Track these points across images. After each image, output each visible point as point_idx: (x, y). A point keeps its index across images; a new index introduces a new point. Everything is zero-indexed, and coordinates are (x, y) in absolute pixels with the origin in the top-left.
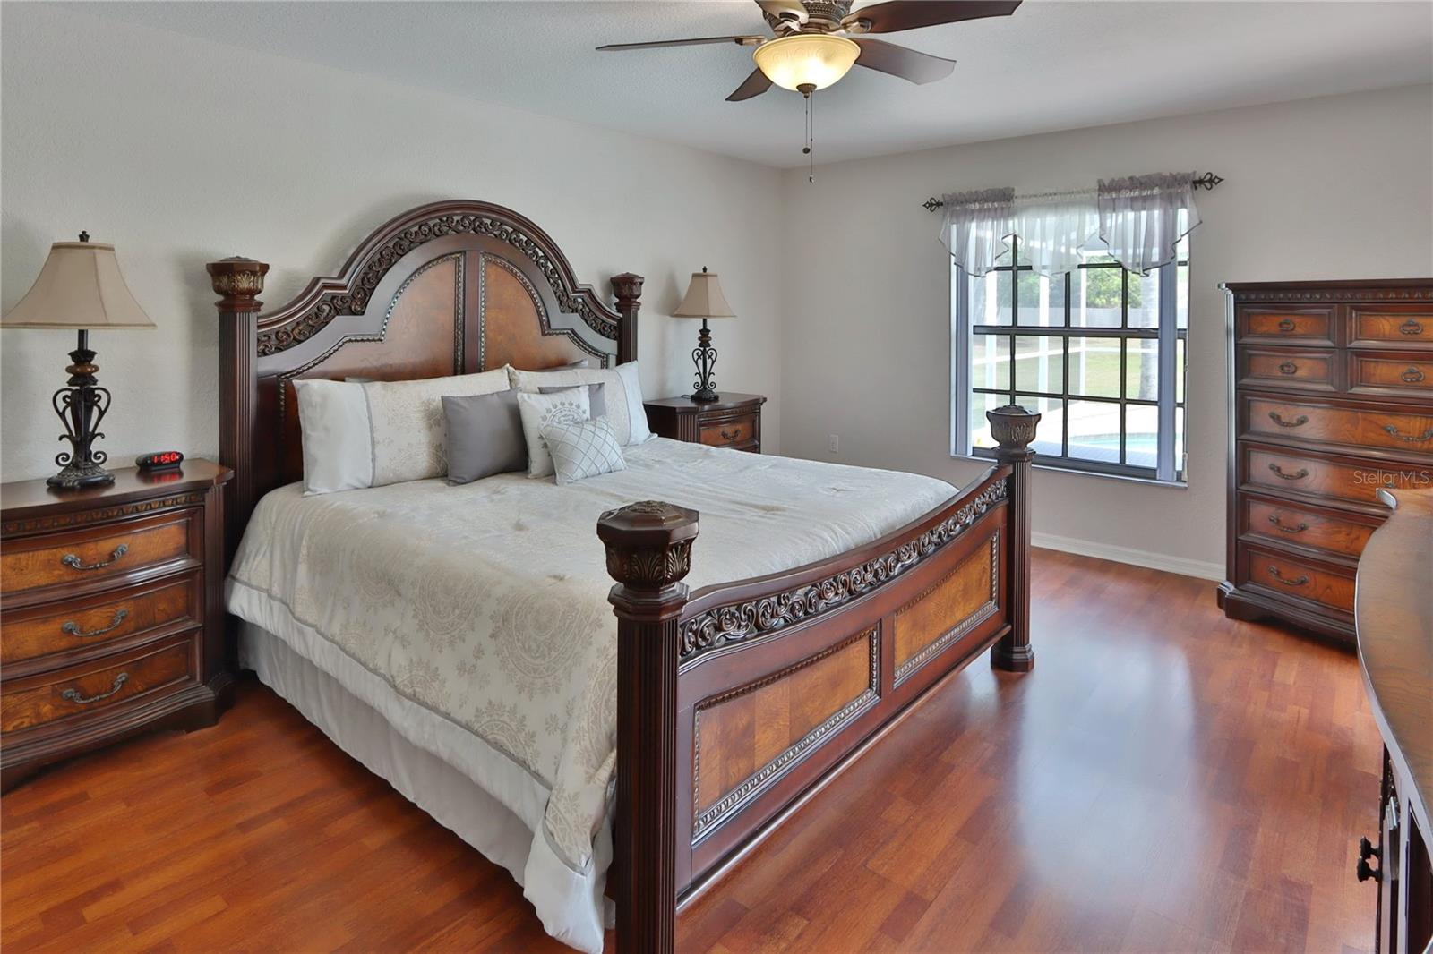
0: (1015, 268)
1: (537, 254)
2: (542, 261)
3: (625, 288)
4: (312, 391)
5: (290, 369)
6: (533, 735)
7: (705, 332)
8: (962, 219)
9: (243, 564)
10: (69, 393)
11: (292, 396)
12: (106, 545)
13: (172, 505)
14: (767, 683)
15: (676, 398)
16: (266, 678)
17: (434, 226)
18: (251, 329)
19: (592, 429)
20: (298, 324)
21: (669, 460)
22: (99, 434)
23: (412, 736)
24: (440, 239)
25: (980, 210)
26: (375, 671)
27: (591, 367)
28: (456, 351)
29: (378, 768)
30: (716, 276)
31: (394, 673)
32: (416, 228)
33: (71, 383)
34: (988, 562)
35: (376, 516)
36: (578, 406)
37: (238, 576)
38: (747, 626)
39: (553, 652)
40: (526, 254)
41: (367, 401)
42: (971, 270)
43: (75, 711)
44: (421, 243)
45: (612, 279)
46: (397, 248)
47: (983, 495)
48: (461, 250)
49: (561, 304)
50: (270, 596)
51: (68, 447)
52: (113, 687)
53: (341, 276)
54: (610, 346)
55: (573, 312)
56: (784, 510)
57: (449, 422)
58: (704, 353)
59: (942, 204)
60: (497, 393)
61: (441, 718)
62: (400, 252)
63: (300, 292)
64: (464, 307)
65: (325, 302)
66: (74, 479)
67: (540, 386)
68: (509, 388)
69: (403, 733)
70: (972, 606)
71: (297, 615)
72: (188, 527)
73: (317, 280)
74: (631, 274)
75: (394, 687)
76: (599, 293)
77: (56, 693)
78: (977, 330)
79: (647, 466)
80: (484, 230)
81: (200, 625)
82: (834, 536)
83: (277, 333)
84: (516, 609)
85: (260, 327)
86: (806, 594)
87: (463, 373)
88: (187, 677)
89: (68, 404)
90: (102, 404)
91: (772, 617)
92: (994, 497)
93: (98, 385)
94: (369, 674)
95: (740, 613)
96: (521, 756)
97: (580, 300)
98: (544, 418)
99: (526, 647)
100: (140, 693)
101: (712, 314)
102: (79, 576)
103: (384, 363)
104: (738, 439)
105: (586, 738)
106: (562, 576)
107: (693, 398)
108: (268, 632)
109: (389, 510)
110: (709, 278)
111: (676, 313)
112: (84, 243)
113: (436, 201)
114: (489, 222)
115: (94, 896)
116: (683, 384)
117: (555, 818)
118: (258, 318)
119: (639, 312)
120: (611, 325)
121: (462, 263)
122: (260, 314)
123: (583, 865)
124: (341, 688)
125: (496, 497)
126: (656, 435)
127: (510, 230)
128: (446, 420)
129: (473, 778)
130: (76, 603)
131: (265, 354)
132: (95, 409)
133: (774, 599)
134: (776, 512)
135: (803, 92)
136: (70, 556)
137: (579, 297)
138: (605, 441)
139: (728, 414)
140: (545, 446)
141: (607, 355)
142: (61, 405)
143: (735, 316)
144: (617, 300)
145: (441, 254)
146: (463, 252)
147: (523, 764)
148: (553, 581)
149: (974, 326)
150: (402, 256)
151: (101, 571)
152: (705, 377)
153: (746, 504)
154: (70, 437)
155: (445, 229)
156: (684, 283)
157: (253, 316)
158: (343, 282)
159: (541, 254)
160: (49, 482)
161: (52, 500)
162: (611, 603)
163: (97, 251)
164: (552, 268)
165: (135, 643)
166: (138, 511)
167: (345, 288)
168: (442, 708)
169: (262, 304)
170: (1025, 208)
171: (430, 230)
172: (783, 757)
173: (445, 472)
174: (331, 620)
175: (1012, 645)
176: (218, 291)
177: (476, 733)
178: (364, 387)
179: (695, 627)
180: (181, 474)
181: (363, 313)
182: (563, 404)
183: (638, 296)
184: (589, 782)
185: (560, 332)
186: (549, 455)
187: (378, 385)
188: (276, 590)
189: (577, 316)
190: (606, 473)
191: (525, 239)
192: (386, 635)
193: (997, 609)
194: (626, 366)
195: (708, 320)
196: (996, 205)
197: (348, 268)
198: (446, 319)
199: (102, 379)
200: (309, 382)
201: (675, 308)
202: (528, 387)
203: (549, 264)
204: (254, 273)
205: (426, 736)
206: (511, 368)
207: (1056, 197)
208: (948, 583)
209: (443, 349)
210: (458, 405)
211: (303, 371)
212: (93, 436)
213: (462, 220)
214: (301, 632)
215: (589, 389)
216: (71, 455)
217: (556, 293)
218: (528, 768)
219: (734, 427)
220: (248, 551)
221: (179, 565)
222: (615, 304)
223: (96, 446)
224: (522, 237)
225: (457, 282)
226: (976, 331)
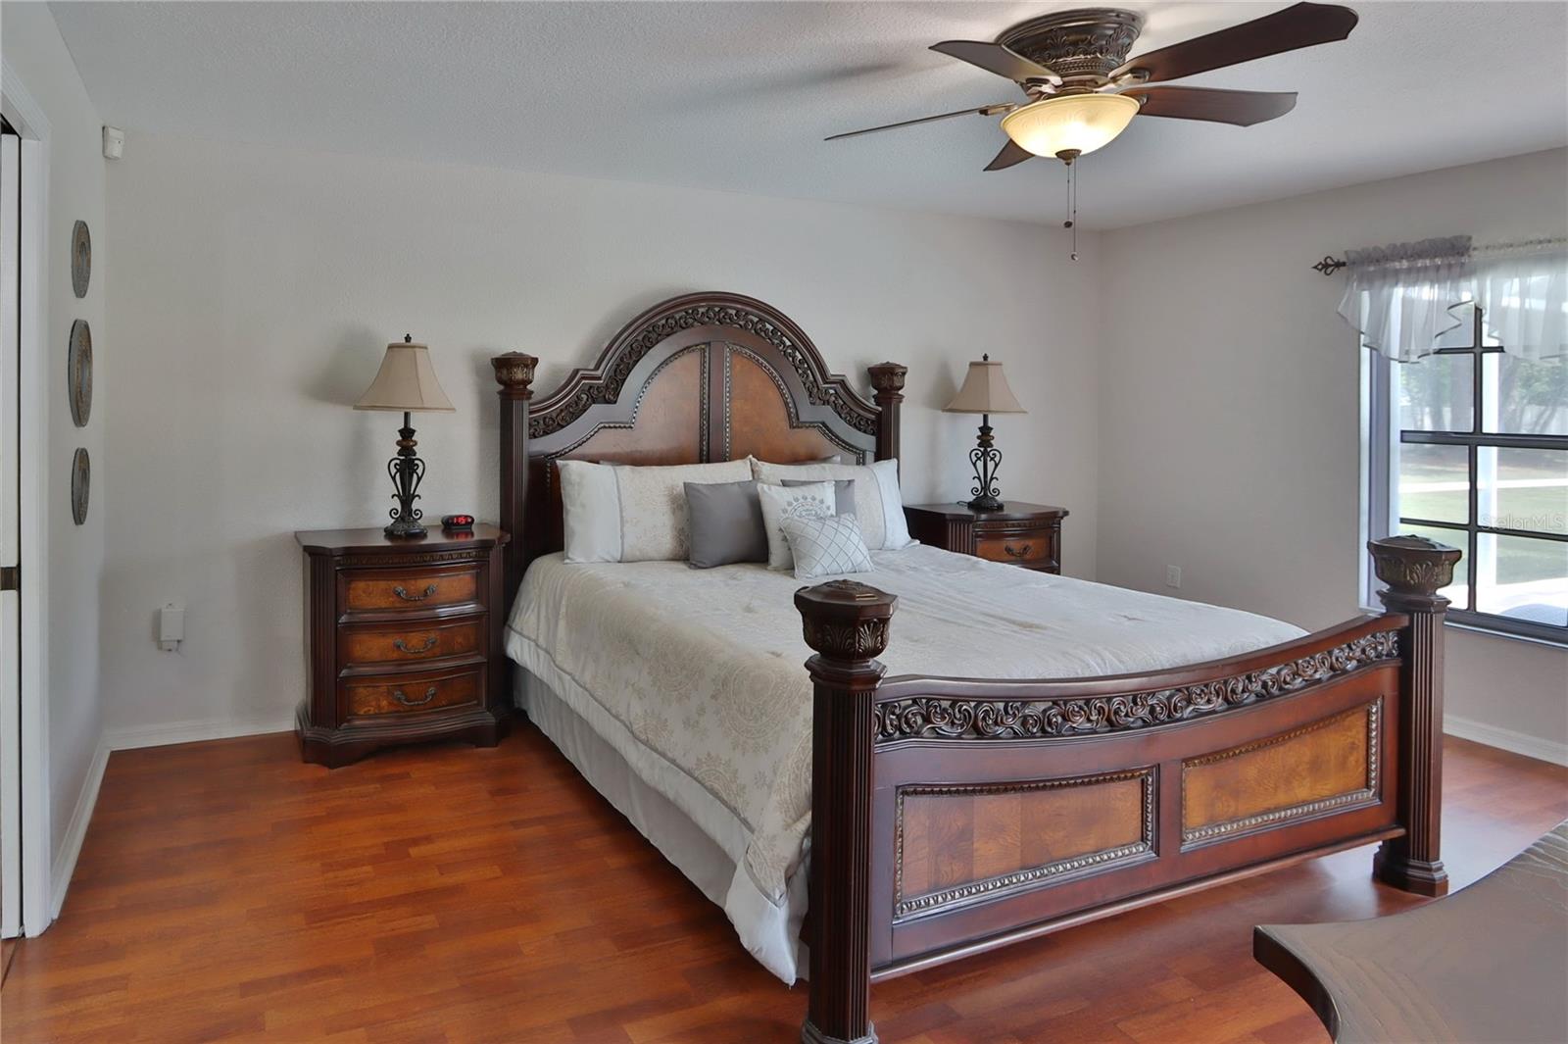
0: (1478, 350)
1: (784, 343)
2: (790, 351)
3: (885, 379)
4: (574, 471)
5: (554, 451)
6: (744, 787)
7: (985, 431)
8: (1377, 284)
9: (518, 616)
10: (398, 462)
11: (556, 475)
12: (423, 583)
13: (466, 558)
14: (990, 792)
15: (951, 504)
16: (534, 718)
17: (680, 318)
18: (525, 415)
19: (835, 526)
20: (562, 411)
21: (926, 568)
22: (418, 496)
23: (645, 775)
24: (685, 331)
25: (1409, 270)
26: (617, 717)
27: (843, 462)
28: (701, 441)
29: (620, 806)
30: (1000, 364)
31: (632, 719)
32: (664, 321)
33: (399, 454)
34: (1362, 736)
35: (622, 585)
36: (822, 502)
37: (514, 626)
38: (962, 726)
39: (764, 717)
40: (773, 344)
41: (617, 481)
42: (1395, 352)
43: (402, 710)
44: (668, 335)
45: (869, 369)
46: (646, 341)
47: (1349, 647)
48: (705, 341)
49: (810, 396)
50: (537, 645)
51: (397, 504)
52: (426, 697)
53: (597, 368)
54: (867, 442)
55: (824, 404)
56: (1045, 628)
57: (690, 508)
58: (985, 454)
59: (1344, 264)
60: (738, 483)
61: (668, 763)
62: (649, 344)
63: (563, 382)
64: (709, 397)
65: (583, 392)
66: (401, 529)
67: (783, 479)
68: (751, 479)
69: (637, 772)
70: (1328, 787)
71: (557, 663)
72: (478, 577)
73: (576, 371)
74: (892, 364)
75: (632, 732)
76: (854, 384)
77: (389, 693)
78: (1407, 437)
79: (899, 571)
80: (728, 321)
81: (485, 660)
82: (1100, 661)
83: (545, 418)
84: (735, 676)
85: (531, 413)
86: (1045, 711)
87: (708, 462)
88: (475, 702)
89: (398, 470)
90: (420, 471)
91: (996, 723)
92: (1372, 654)
93: (417, 456)
94: (612, 719)
95: (954, 710)
96: (733, 803)
97: (832, 391)
98: (785, 511)
99: (742, 709)
100: (444, 706)
101: (993, 409)
102: (405, 605)
103: (634, 449)
104: (1027, 557)
105: (787, 792)
106: (779, 652)
107: (971, 505)
108: (536, 676)
109: (633, 582)
110: (990, 366)
111: (949, 407)
112: (408, 344)
113: (682, 294)
114: (734, 312)
115: (415, 842)
116: (957, 489)
117: (755, 852)
118: (530, 405)
119: (901, 405)
120: (868, 419)
121: (707, 354)
122: (531, 401)
123: (777, 897)
124: (591, 730)
125: (731, 582)
126: (918, 542)
127: (756, 320)
128: (689, 506)
129: (693, 818)
130: (403, 626)
131: (535, 437)
132: (415, 475)
133: (1001, 706)
134: (1034, 630)
135: (1064, 159)
136: (399, 589)
137: (831, 388)
138: (848, 539)
139: (1013, 525)
140: (785, 539)
141: (864, 452)
142: (393, 471)
143: (1025, 412)
144: (875, 392)
145: (685, 346)
146: (709, 344)
147: (734, 810)
148: (772, 656)
149: (1402, 432)
150: (650, 348)
151: (419, 603)
152: (985, 482)
153: (1002, 619)
154: (398, 496)
155: (691, 321)
156: (960, 374)
157: (526, 404)
158: (599, 373)
159: (788, 343)
160: (386, 530)
161: (388, 543)
162: (808, 669)
163: (417, 350)
164: (800, 357)
165: (441, 665)
166: (443, 560)
167: (599, 378)
168: (670, 755)
169: (532, 392)
170: (1491, 265)
171: (676, 322)
172: (1011, 876)
173: (688, 554)
174: (583, 670)
175: (1407, 856)
176: (500, 381)
177: (696, 779)
178: (614, 470)
179: (897, 711)
180: (472, 534)
181: (615, 402)
182: (805, 498)
183: (901, 388)
184: (786, 830)
185: (811, 425)
186: (789, 549)
187: (628, 468)
188: (542, 641)
189: (829, 409)
190: (849, 572)
191: (771, 328)
192: (626, 687)
193: (1377, 802)
194: (884, 463)
195: (990, 417)
196: (1438, 261)
197: (603, 360)
198: (692, 409)
199: (420, 451)
200: (570, 462)
201: (948, 401)
202: (771, 480)
203: (797, 353)
204: (527, 366)
205: (656, 777)
206: (754, 459)
207: (1550, 245)
208: (1281, 749)
209: (690, 439)
210: (699, 491)
211: (566, 453)
212: (414, 496)
213: (707, 311)
214: (560, 678)
215: (836, 486)
216: (400, 510)
217: (805, 384)
218: (738, 815)
219: (1022, 542)
220: (521, 606)
221: (470, 608)
222: (874, 397)
223: (416, 505)
224: (768, 326)
225: (702, 373)
226: (1406, 439)
